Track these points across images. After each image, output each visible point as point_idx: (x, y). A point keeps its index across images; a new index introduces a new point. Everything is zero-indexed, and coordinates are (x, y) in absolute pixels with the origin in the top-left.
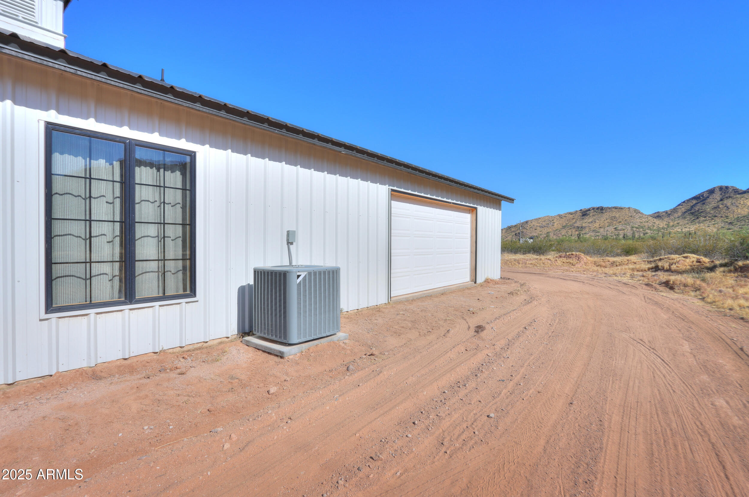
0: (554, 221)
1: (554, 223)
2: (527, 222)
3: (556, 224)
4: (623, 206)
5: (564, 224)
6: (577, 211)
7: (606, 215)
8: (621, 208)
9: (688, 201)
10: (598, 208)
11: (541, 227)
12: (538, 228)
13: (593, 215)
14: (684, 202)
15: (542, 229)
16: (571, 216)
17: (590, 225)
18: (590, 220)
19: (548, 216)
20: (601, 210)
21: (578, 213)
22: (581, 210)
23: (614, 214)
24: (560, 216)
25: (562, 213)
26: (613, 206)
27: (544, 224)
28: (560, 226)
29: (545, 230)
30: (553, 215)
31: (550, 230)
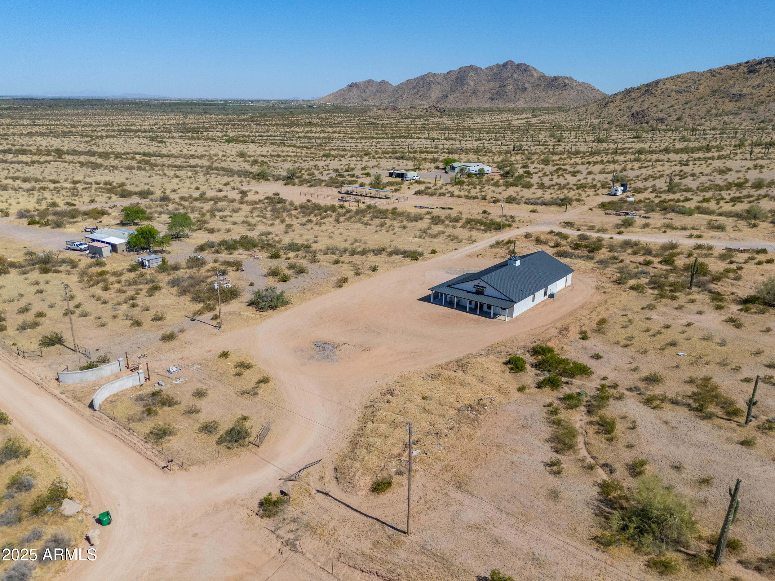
0: (702, 81)
1: (699, 84)
2: (657, 83)
3: (702, 87)
5: (716, 87)
6: (740, 64)
11: (679, 92)
12: (673, 94)
15: (679, 96)
16: (730, 72)
17: (755, 92)
18: (757, 82)
19: (693, 72)
21: (742, 67)
22: (748, 62)
24: (712, 73)
25: (716, 66)
27: (684, 86)
28: (709, 91)
29: (683, 98)
30: (701, 70)
31: (692, 97)
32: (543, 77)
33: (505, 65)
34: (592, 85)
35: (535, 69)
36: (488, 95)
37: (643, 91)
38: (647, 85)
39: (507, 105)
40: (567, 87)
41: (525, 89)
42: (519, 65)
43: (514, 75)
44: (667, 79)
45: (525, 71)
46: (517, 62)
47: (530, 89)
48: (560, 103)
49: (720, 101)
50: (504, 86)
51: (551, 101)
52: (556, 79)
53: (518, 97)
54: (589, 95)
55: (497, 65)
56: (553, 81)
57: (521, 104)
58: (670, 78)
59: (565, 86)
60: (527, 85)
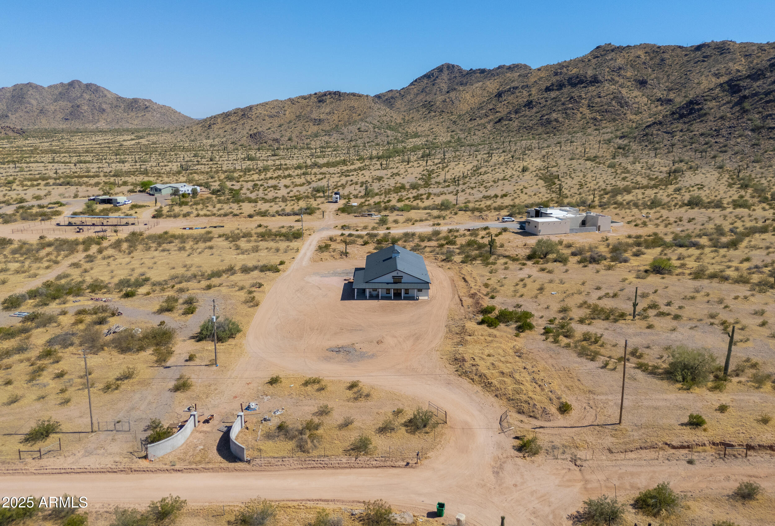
0: (286, 108)
1: (285, 111)
2: (251, 108)
3: (287, 112)
4: (361, 93)
5: (298, 114)
6: (311, 95)
7: (345, 103)
8: (360, 96)
9: (419, 79)
10: (335, 93)
11: (271, 117)
12: (267, 118)
13: (332, 103)
14: (416, 81)
15: (271, 120)
16: (305, 102)
17: (329, 117)
18: (328, 110)
19: (277, 100)
20: (338, 95)
21: (312, 98)
22: (316, 94)
23: (352, 103)
24: (292, 101)
25: (293, 96)
26: (352, 91)
27: (274, 111)
28: (293, 117)
29: (276, 122)
30: (283, 99)
31: (282, 121)
32: (119, 98)
33: (72, 84)
34: (173, 107)
35: (107, 90)
36: (60, 116)
37: (240, 115)
38: (242, 110)
39: (87, 125)
40: (149, 109)
41: (104, 110)
42: (88, 86)
43: (85, 95)
44: (257, 105)
45: (97, 91)
46: (85, 82)
47: (109, 110)
48: (145, 125)
49: (306, 124)
50: (78, 106)
51: (136, 122)
52: (135, 101)
53: (97, 118)
54: (173, 117)
55: (62, 84)
56: (132, 103)
57: (102, 125)
58: (260, 104)
59: (147, 108)
60: (104, 106)
